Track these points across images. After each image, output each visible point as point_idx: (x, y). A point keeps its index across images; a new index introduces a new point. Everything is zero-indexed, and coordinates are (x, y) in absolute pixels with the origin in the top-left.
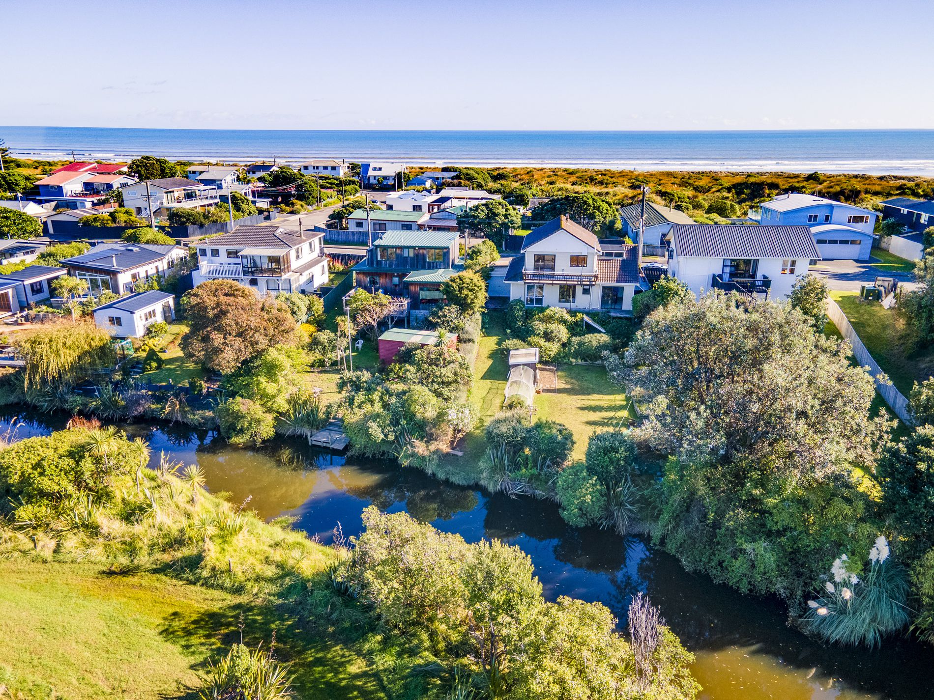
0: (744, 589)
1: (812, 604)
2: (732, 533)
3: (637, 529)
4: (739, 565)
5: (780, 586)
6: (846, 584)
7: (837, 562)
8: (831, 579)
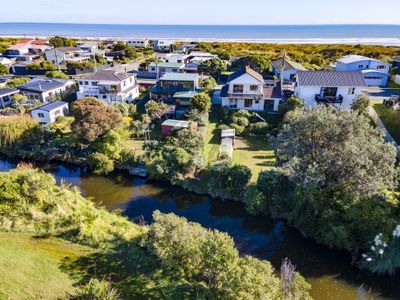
0: (331, 246)
1: (364, 256)
2: (326, 220)
3: (280, 216)
4: (329, 236)
5: (348, 246)
6: (381, 247)
7: (377, 237)
8: (374, 244)
